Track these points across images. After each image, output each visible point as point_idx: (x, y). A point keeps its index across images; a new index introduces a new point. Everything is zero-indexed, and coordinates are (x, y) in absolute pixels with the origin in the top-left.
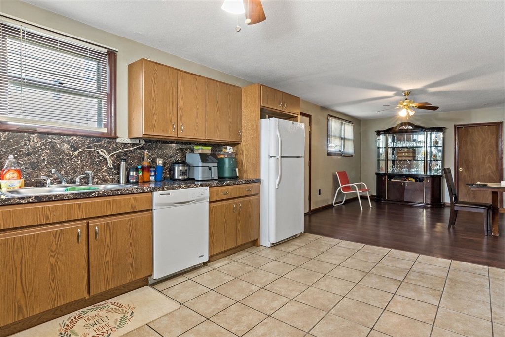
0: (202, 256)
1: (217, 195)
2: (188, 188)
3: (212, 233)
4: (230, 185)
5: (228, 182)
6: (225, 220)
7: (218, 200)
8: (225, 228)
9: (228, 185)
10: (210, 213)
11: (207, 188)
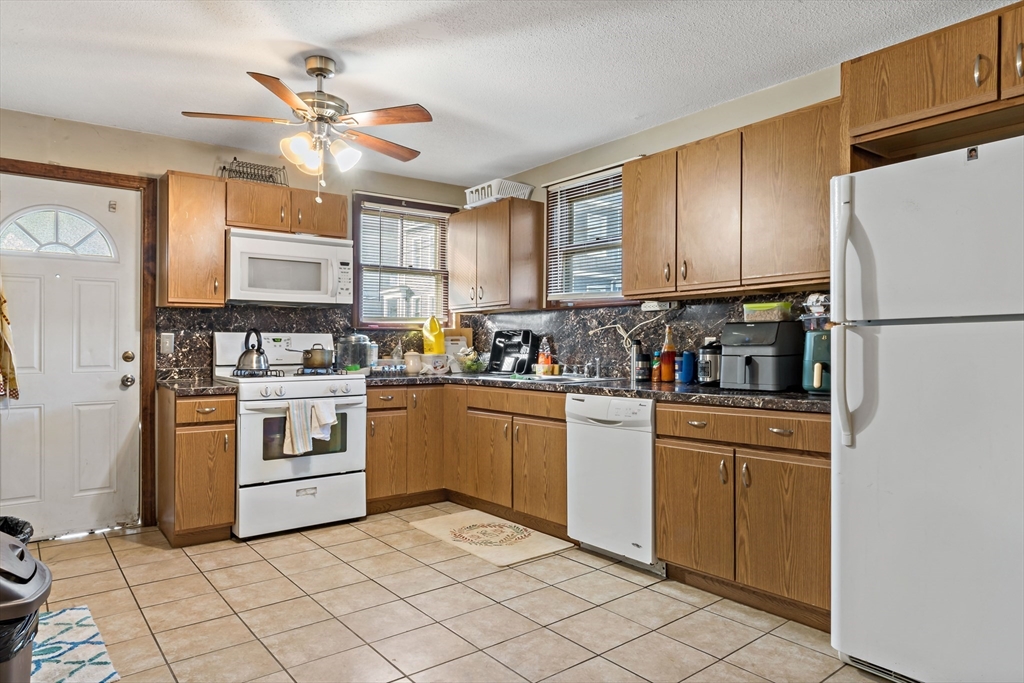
0: (638, 546)
1: (676, 423)
2: (614, 395)
3: (663, 508)
4: (708, 405)
5: (704, 396)
6: (695, 491)
7: (677, 434)
8: (696, 511)
9: (702, 403)
10: (658, 461)
11: (650, 402)
